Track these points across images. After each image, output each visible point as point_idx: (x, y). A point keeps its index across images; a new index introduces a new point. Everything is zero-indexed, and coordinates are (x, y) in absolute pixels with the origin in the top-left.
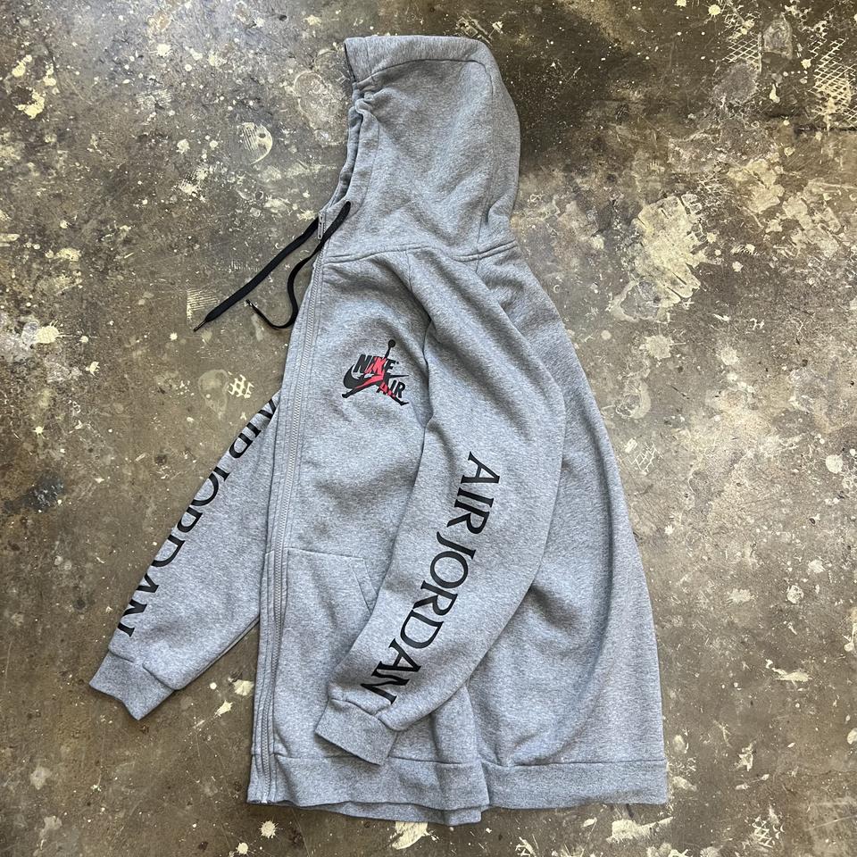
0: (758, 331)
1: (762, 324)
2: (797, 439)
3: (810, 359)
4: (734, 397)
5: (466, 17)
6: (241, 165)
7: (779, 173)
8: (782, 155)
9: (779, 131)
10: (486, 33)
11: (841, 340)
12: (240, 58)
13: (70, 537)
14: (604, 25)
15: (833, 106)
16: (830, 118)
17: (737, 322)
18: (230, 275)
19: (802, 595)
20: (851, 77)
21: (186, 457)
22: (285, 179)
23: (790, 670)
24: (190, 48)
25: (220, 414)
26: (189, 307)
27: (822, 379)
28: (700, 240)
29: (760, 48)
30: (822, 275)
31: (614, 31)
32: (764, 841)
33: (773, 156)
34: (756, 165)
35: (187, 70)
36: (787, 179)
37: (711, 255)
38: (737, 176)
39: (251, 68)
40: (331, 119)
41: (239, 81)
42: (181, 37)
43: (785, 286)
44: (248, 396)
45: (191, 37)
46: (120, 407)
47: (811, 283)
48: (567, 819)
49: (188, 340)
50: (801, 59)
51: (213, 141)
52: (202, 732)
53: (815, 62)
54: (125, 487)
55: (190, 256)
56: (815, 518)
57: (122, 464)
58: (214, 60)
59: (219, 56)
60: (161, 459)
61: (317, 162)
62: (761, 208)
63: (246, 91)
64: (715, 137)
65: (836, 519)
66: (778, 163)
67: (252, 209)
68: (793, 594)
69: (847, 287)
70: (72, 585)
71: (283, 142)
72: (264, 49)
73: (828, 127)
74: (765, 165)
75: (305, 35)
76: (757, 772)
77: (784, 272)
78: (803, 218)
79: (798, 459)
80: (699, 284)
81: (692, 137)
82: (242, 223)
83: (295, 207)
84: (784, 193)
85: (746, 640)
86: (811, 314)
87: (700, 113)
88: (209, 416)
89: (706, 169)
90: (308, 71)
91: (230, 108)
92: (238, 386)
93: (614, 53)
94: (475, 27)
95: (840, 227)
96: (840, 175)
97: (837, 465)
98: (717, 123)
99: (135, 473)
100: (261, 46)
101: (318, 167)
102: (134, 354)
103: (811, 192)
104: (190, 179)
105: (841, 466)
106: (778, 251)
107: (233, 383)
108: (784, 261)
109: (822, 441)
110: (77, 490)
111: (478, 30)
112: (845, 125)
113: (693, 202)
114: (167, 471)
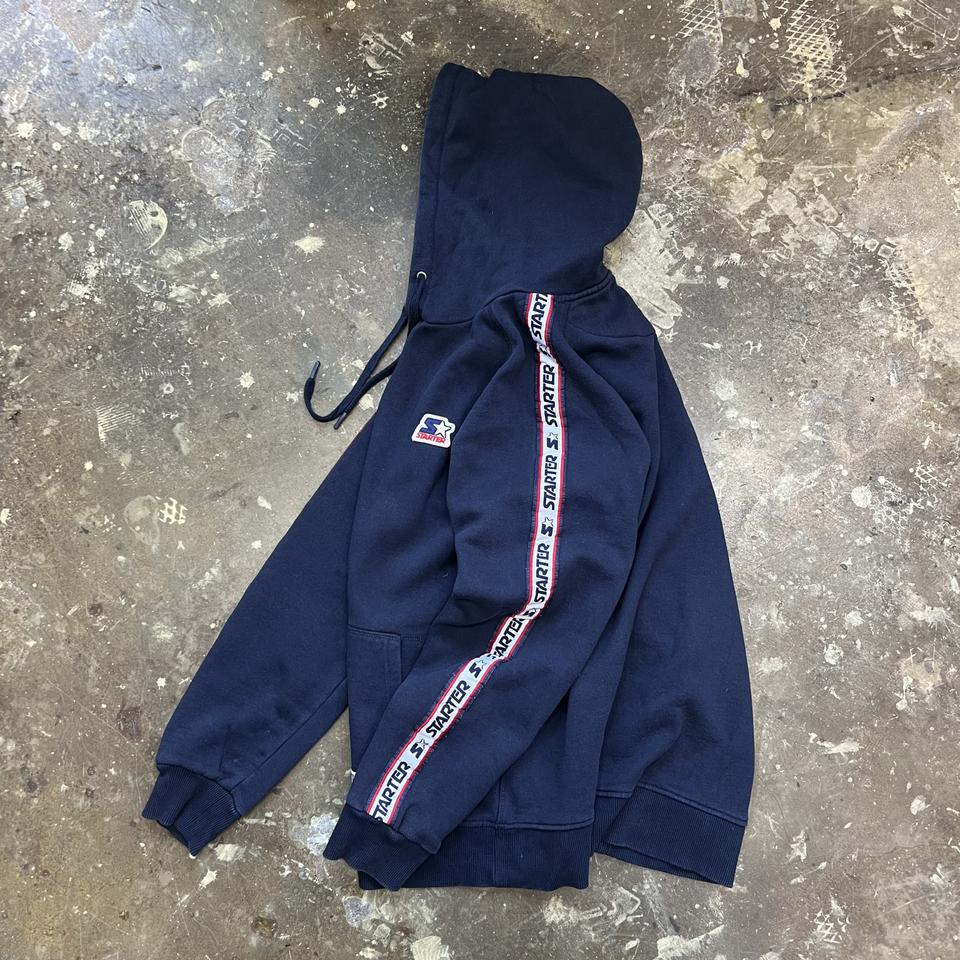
0: (755, 355)
1: (760, 345)
2: (815, 475)
3: (819, 379)
4: (738, 436)
5: (369, 32)
6: (136, 253)
7: (758, 162)
8: (760, 140)
9: (752, 112)
10: (395, 48)
11: (854, 350)
12: (115, 125)
13: (8, 713)
14: (531, 16)
15: (813, 70)
16: (811, 86)
17: (730, 347)
18: (141, 384)
19: (842, 654)
20: (830, 32)
21: (123, 602)
22: (187, 261)
23: (837, 741)
24: (56, 122)
25: (154, 547)
26: (100, 429)
27: (836, 400)
28: (675, 258)
29: (718, 14)
30: (822, 277)
31: (544, 21)
32: (829, 937)
33: (750, 143)
34: (732, 156)
35: (56, 150)
36: (769, 168)
37: (691, 273)
38: (710, 173)
39: (129, 135)
40: (230, 181)
41: (118, 154)
42: (43, 111)
43: (780, 296)
44: (183, 521)
45: (54, 110)
46: (41, 557)
47: (810, 287)
48: (606, 944)
49: (106, 467)
50: (768, 19)
51: (100, 230)
52: (188, 908)
53: (785, 21)
54: (61, 647)
55: (93, 368)
56: (846, 564)
57: (53, 621)
58: (86, 133)
59: (90, 127)
60: (95, 609)
61: (221, 235)
62: (743, 208)
63: (128, 164)
64: (678, 131)
65: (871, 560)
66: (756, 151)
67: (156, 303)
68: (831, 654)
69: (854, 285)
70: (18, 766)
71: (179, 217)
72: (141, 110)
73: (810, 96)
74: (741, 155)
75: (185, 85)
76: (812, 862)
77: (778, 280)
78: (794, 212)
79: (818, 497)
80: (681, 310)
81: (651, 135)
82: (147, 321)
83: (204, 292)
84: (768, 186)
85: (784, 714)
86: (815, 325)
87: (658, 103)
88: (142, 551)
89: (672, 171)
90: (195, 129)
91: (113, 187)
92: (170, 511)
93: (547, 48)
94: (380, 42)
95: (836, 216)
96: (831, 153)
97: (865, 498)
98: (679, 113)
99: (70, 628)
100: (136, 107)
101: (224, 240)
102: (47, 493)
103: (798, 179)
104: (79, 279)
105: (870, 497)
106: (769, 256)
107: (163, 509)
108: (778, 266)
109: (845, 473)
110: (8, 658)
111: (385, 45)
112: (830, 92)
113: (663, 214)
114: (104, 622)
